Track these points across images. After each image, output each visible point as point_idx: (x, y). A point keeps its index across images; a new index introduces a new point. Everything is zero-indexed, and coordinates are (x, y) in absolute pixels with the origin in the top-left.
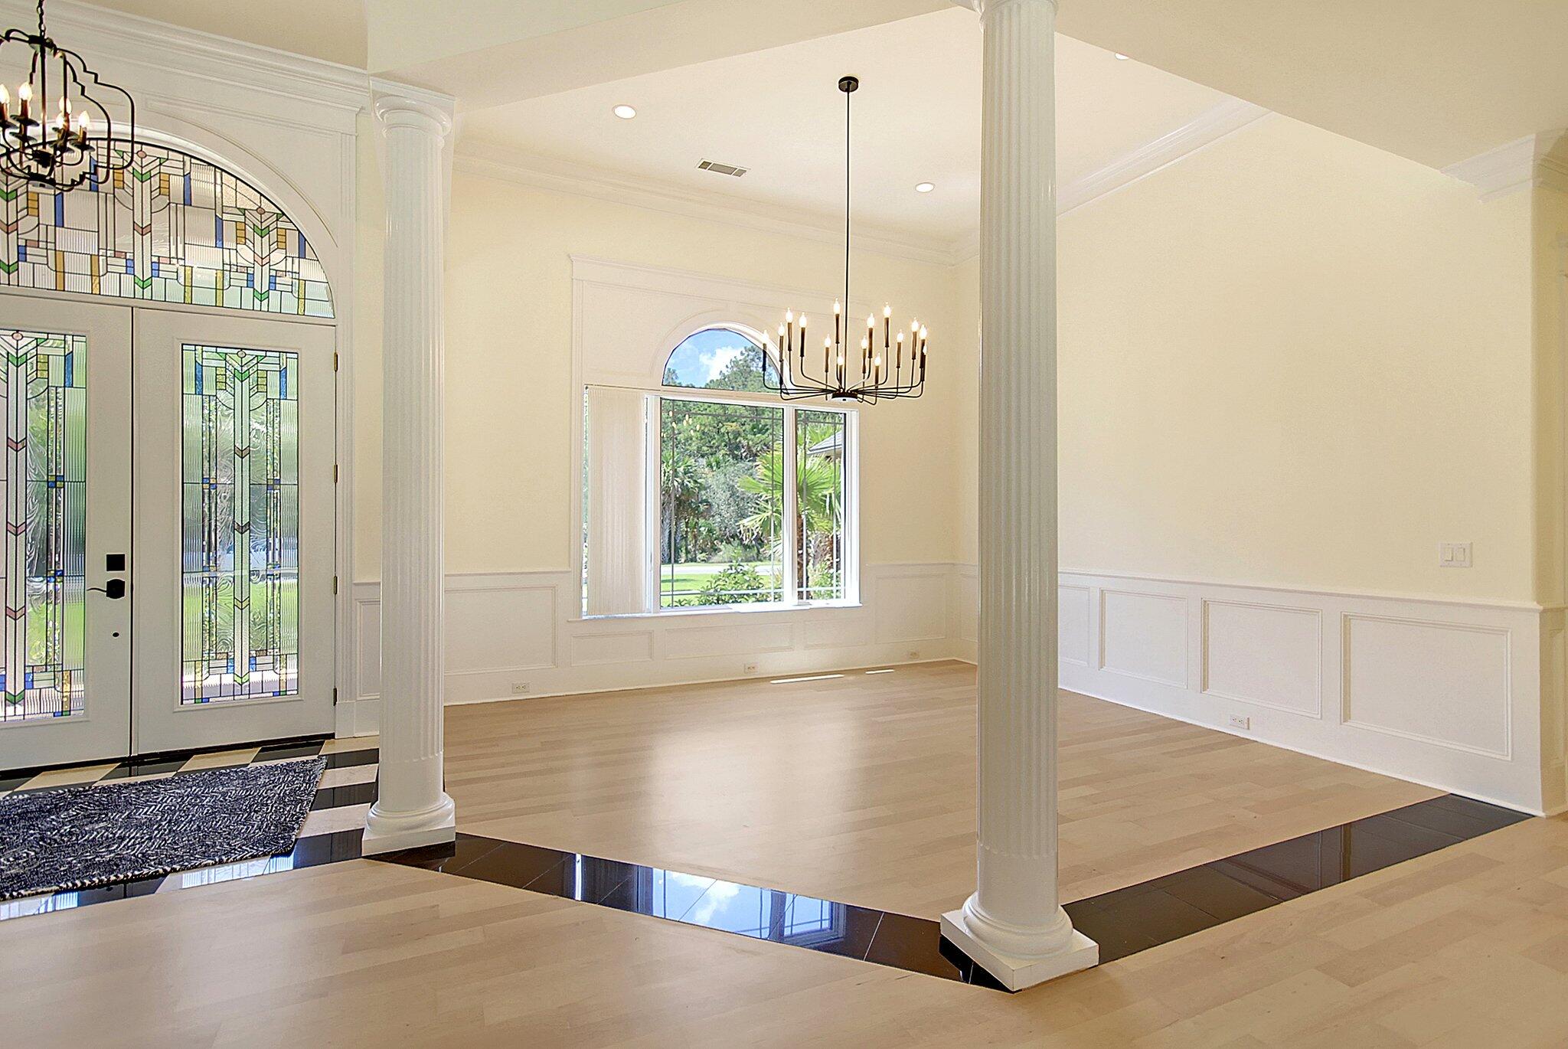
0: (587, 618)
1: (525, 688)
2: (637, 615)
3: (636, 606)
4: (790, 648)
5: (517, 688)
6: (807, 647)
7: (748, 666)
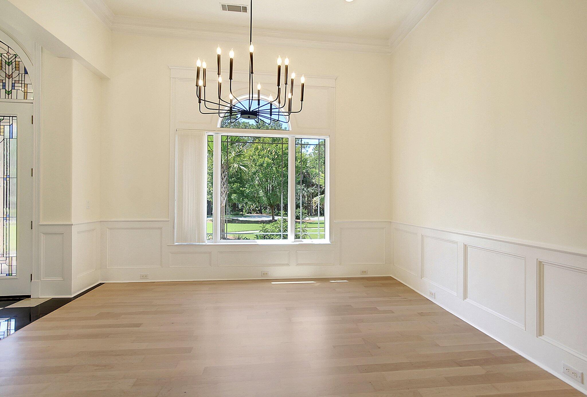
0: (176, 244)
1: (146, 277)
2: (201, 244)
3: (200, 239)
4: (288, 265)
5: (143, 277)
6: (298, 265)
7: (264, 273)
